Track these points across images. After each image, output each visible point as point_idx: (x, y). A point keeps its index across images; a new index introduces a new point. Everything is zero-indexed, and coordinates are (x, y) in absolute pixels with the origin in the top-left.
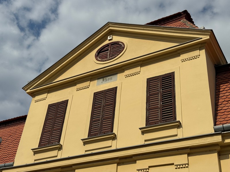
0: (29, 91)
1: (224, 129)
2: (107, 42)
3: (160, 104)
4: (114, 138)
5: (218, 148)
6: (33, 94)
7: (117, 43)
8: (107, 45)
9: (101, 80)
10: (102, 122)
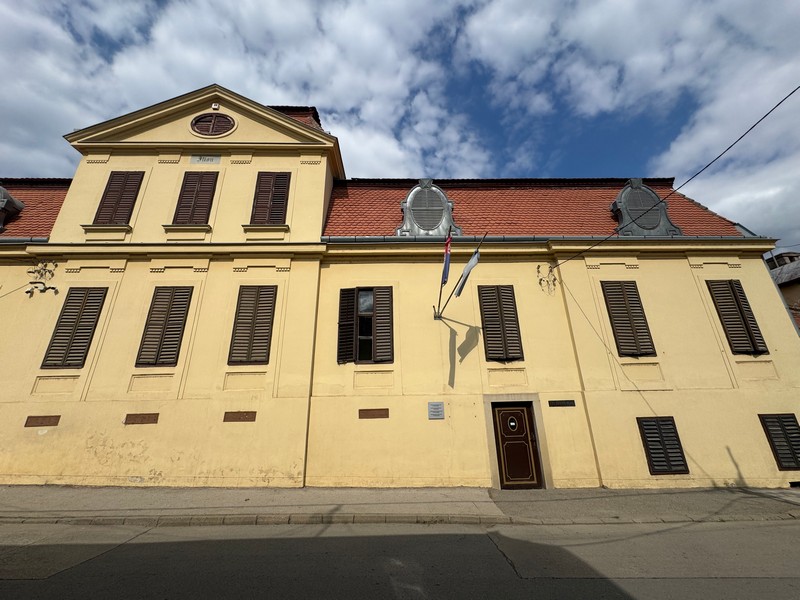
0: (75, 143)
1: (330, 241)
2: (210, 111)
3: (270, 204)
4: (209, 230)
5: (321, 257)
6: (84, 151)
7: (224, 117)
8: (211, 115)
9: (197, 158)
10: (194, 209)
